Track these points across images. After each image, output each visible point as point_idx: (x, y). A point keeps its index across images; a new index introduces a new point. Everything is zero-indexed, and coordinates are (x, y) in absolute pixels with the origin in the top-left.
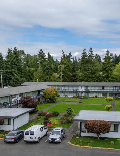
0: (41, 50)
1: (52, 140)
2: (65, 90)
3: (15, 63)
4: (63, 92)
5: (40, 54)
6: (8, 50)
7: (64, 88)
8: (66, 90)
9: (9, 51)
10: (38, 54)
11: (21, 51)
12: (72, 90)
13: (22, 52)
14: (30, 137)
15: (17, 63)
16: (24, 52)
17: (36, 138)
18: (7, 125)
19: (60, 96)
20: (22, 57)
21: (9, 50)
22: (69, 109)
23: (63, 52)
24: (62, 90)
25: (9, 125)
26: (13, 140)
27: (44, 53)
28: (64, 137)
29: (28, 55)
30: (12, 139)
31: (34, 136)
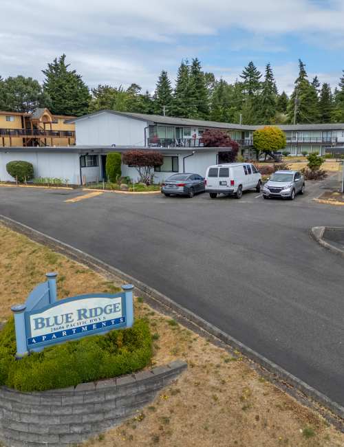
0: (251, 64)
1: (272, 190)
2: (302, 141)
3: (193, 93)
4: (298, 145)
5: (247, 72)
6: (180, 65)
7: (302, 135)
8: (305, 141)
9: (183, 69)
10: (245, 73)
11: (206, 74)
12: (321, 141)
13: (210, 77)
14: (220, 183)
15: (197, 94)
16: (213, 77)
17: (232, 183)
18: (170, 171)
19: (292, 155)
20: (209, 87)
21: (183, 66)
22: (314, 155)
23: (301, 63)
24: (296, 141)
25: (173, 171)
26: (181, 189)
27: (258, 70)
28: (300, 193)
29: (223, 83)
30: (180, 185)
31: (228, 180)
